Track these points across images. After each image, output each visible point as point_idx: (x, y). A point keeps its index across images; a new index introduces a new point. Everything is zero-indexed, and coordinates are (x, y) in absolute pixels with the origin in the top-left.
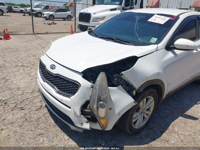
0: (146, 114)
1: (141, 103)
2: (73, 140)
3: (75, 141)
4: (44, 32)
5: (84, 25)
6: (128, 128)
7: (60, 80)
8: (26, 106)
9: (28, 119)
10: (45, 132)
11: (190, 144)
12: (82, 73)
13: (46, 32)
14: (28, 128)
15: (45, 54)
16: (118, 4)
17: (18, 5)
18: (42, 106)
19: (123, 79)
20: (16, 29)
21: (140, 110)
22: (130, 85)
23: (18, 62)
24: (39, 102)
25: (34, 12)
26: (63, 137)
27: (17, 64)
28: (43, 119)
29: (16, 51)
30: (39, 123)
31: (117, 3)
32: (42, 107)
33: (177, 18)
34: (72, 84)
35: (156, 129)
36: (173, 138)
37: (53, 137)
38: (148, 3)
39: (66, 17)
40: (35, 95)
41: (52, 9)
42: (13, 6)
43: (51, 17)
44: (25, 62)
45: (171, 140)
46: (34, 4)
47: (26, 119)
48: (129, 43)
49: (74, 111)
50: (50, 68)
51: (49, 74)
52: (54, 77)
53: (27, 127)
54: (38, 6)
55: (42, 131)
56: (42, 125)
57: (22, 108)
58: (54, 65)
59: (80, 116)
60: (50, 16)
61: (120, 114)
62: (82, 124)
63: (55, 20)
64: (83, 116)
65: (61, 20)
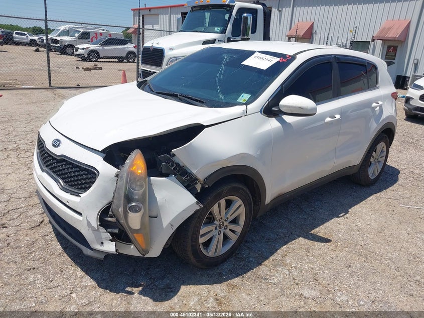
0: (230, 230)
1: (215, 208)
2: (92, 278)
3: (95, 280)
4: (73, 85)
5: (151, 71)
6: (190, 253)
7: (67, 166)
8: (11, 221)
9: (12, 244)
10: (41, 265)
11: (307, 283)
12: (103, 151)
13: (78, 85)
14: (9, 259)
15: (48, 122)
16: (218, 31)
17: (26, 30)
18: (43, 221)
19: (175, 163)
20: (15, 79)
21: (216, 222)
22: (187, 172)
23: (9, 142)
24: (37, 214)
25: (58, 45)
26: (73, 273)
27: (6, 146)
28: (41, 243)
29: (8, 121)
30: (32, 250)
31: (217, 29)
32: (43, 223)
33: (293, 58)
34: (86, 173)
35: (251, 259)
36: (277, 275)
37: (55, 274)
38: (290, 28)
39: (124, 55)
40: (32, 203)
41: (97, 39)
42: (15, 32)
43: (93, 56)
44: (23, 142)
45: (273, 277)
46: (59, 28)
47: (8, 244)
48: (203, 102)
49: (87, 220)
50: (51, 145)
51: (50, 156)
52: (58, 161)
53: (7, 256)
54: (66, 33)
55: (36, 265)
56: (37, 253)
57: (4, 224)
58: (58, 140)
59: (98, 229)
60: (90, 54)
61: (172, 225)
62: (102, 243)
63: (100, 62)
64: (102, 230)
65: (116, 62)
